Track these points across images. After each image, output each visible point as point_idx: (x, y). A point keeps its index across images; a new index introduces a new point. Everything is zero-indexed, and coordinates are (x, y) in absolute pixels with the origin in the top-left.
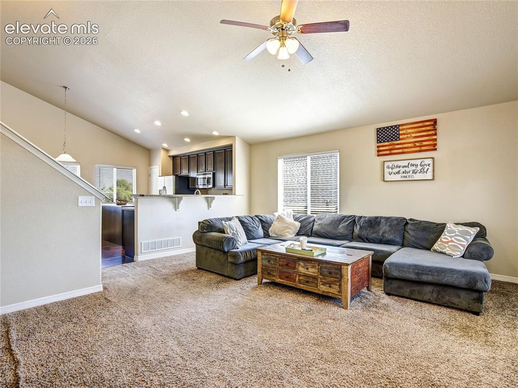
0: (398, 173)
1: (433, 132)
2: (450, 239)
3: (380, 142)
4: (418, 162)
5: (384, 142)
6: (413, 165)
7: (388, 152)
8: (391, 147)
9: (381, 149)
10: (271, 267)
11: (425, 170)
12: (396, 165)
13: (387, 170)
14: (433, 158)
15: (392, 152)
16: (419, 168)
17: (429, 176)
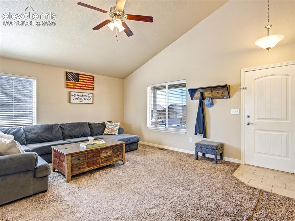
0: (78, 99)
1: (93, 82)
2: (113, 128)
3: (68, 80)
4: (87, 95)
5: (70, 80)
6: (84, 96)
7: (73, 87)
8: (74, 84)
9: (68, 84)
10: (81, 163)
11: (90, 99)
12: (76, 95)
13: (72, 97)
14: (93, 94)
15: (75, 87)
16: (87, 97)
17: (91, 102)
